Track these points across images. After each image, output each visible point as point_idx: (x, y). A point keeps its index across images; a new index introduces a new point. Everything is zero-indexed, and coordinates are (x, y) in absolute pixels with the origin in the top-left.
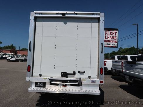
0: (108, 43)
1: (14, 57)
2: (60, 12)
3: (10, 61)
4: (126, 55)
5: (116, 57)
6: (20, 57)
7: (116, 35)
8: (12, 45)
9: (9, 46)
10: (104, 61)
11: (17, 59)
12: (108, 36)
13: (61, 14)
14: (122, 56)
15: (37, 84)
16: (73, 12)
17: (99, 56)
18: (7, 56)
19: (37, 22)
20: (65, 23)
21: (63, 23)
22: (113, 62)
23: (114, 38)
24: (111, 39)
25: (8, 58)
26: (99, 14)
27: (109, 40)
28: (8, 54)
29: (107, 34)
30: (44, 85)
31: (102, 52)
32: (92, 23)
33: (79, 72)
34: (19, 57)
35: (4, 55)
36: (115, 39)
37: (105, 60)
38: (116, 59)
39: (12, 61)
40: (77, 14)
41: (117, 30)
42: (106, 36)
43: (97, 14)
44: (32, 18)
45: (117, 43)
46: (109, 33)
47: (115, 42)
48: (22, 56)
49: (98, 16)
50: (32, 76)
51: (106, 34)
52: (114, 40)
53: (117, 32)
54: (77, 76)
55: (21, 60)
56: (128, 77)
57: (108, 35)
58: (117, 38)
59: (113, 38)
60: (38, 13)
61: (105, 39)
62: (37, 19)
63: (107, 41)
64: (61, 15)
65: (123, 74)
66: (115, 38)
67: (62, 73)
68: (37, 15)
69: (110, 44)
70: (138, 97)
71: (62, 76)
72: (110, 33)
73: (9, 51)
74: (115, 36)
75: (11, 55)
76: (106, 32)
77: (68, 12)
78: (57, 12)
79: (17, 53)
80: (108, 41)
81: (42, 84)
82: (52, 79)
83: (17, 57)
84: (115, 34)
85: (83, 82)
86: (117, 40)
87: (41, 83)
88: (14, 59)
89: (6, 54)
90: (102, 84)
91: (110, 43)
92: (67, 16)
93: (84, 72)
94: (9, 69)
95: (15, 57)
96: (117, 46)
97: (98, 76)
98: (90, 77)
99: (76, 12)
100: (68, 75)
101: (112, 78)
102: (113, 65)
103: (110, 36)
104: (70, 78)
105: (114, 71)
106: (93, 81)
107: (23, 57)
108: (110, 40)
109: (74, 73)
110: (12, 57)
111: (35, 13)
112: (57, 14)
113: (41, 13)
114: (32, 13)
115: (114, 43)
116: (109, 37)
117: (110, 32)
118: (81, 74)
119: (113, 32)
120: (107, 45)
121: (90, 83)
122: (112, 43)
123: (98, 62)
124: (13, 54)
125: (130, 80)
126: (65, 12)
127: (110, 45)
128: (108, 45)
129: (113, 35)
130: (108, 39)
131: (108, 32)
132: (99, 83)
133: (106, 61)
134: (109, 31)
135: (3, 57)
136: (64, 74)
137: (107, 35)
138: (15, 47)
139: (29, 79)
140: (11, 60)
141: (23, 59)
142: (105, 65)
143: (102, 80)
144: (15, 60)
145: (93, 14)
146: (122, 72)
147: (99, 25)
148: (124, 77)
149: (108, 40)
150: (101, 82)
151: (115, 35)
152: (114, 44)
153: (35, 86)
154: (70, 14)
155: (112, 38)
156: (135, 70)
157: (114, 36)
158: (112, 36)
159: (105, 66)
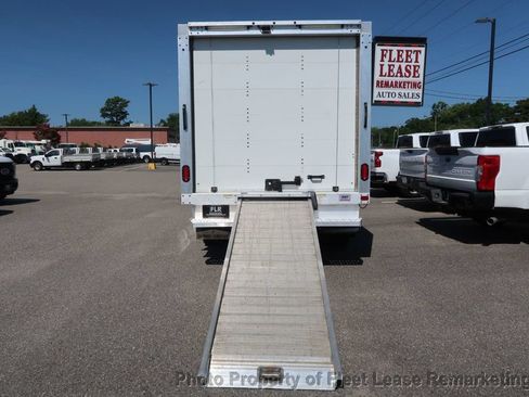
0: (391, 90)
1: (57, 153)
2: (257, 23)
3: (41, 170)
4: (445, 132)
5: (416, 138)
6: (77, 152)
7: (417, 61)
8: (34, 109)
9: (20, 113)
10: (376, 153)
11: (68, 159)
12: (390, 66)
13: (259, 27)
14: (433, 134)
15: (207, 211)
16: (291, 23)
17: (357, 135)
18: (25, 151)
19: (195, 52)
20: (270, 52)
21: (264, 51)
22: (402, 154)
23: (412, 71)
24: (401, 76)
25: (34, 159)
26: (359, 26)
27: (394, 79)
28: (28, 145)
29: (386, 59)
30: (225, 211)
31: (365, 126)
32: (341, 50)
33: (310, 177)
34: (74, 152)
35: (15, 149)
36: (414, 76)
37: (378, 150)
38: (416, 143)
39: (48, 168)
40: (300, 27)
41: (421, 41)
42: (382, 66)
43: (351, 26)
44: (183, 43)
45: (420, 91)
46: (395, 55)
47: (415, 85)
48: (83, 151)
49: (355, 31)
50: (194, 191)
51: (382, 60)
52: (411, 79)
53: (423, 49)
54: (306, 187)
55: (81, 163)
56: (439, 191)
57: (390, 61)
58: (421, 71)
59: (409, 72)
60: (198, 28)
61: (381, 75)
62: (196, 44)
63: (387, 85)
64: (259, 32)
65: (427, 184)
66: (415, 71)
67: (267, 181)
68: (195, 33)
69: (397, 95)
70: (461, 241)
71: (268, 188)
72: (399, 56)
73: (31, 133)
74: (415, 67)
75: (38, 148)
76: (383, 51)
77: (278, 23)
78: (250, 23)
79: (59, 138)
80: (392, 85)
81: (219, 209)
82: (245, 196)
83: (67, 152)
84: (413, 56)
85: (320, 201)
86: (421, 79)
87: (217, 207)
88: (55, 161)
89: (22, 145)
90: (365, 202)
91: (397, 91)
92: (274, 32)
93: (322, 177)
94: (62, 193)
95: (61, 154)
96: (420, 100)
97: (356, 185)
98: (335, 189)
99: (298, 22)
100: (283, 186)
101: (399, 203)
102: (402, 163)
103: (397, 65)
104: (287, 192)
105: (405, 181)
106: (345, 197)
107: (87, 152)
108: (399, 79)
109: (298, 181)
110: (50, 155)
111: (191, 28)
112: (249, 27)
113: (207, 28)
114: (181, 27)
115: (411, 91)
116: (395, 71)
117: (399, 51)
118: (313, 182)
119: (407, 51)
120: (386, 99)
121: (336, 201)
122: (403, 91)
123: (357, 152)
124: (44, 141)
125: (444, 199)
126: (270, 23)
127: (397, 99)
128: (391, 99)
129: (407, 61)
130: (389, 76)
131: (391, 51)
132: (359, 201)
133: (381, 154)
134: (395, 49)
135: (14, 154)
136: (274, 185)
137: (386, 63)
138: (44, 116)
139: (186, 199)
140: (45, 163)
141: (88, 158)
142: (378, 164)
143: (365, 194)
144: (59, 164)
145: (342, 26)
146: (424, 180)
147: (358, 53)
148: (428, 194)
149: (390, 79)
150: (363, 198)
151: (414, 60)
152: (412, 94)
153: (205, 216)
154: (283, 27)
155: (404, 71)
156: (456, 170)
157: (413, 63)
158: (403, 65)
159: (378, 170)
